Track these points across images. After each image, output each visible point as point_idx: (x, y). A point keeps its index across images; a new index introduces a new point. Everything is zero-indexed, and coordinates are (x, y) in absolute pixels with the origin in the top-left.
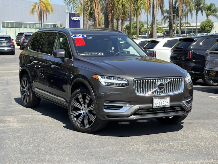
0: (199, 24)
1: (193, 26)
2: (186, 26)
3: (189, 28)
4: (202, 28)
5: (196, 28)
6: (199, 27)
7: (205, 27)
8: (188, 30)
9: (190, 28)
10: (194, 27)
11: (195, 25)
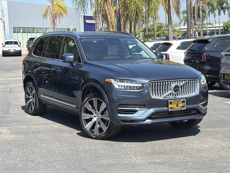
0: (221, 25)
1: (215, 27)
2: (208, 28)
3: (211, 29)
4: (224, 28)
5: (219, 29)
6: (222, 28)
7: (227, 27)
8: (211, 31)
9: (213, 29)
10: (217, 28)
11: (217, 25)
